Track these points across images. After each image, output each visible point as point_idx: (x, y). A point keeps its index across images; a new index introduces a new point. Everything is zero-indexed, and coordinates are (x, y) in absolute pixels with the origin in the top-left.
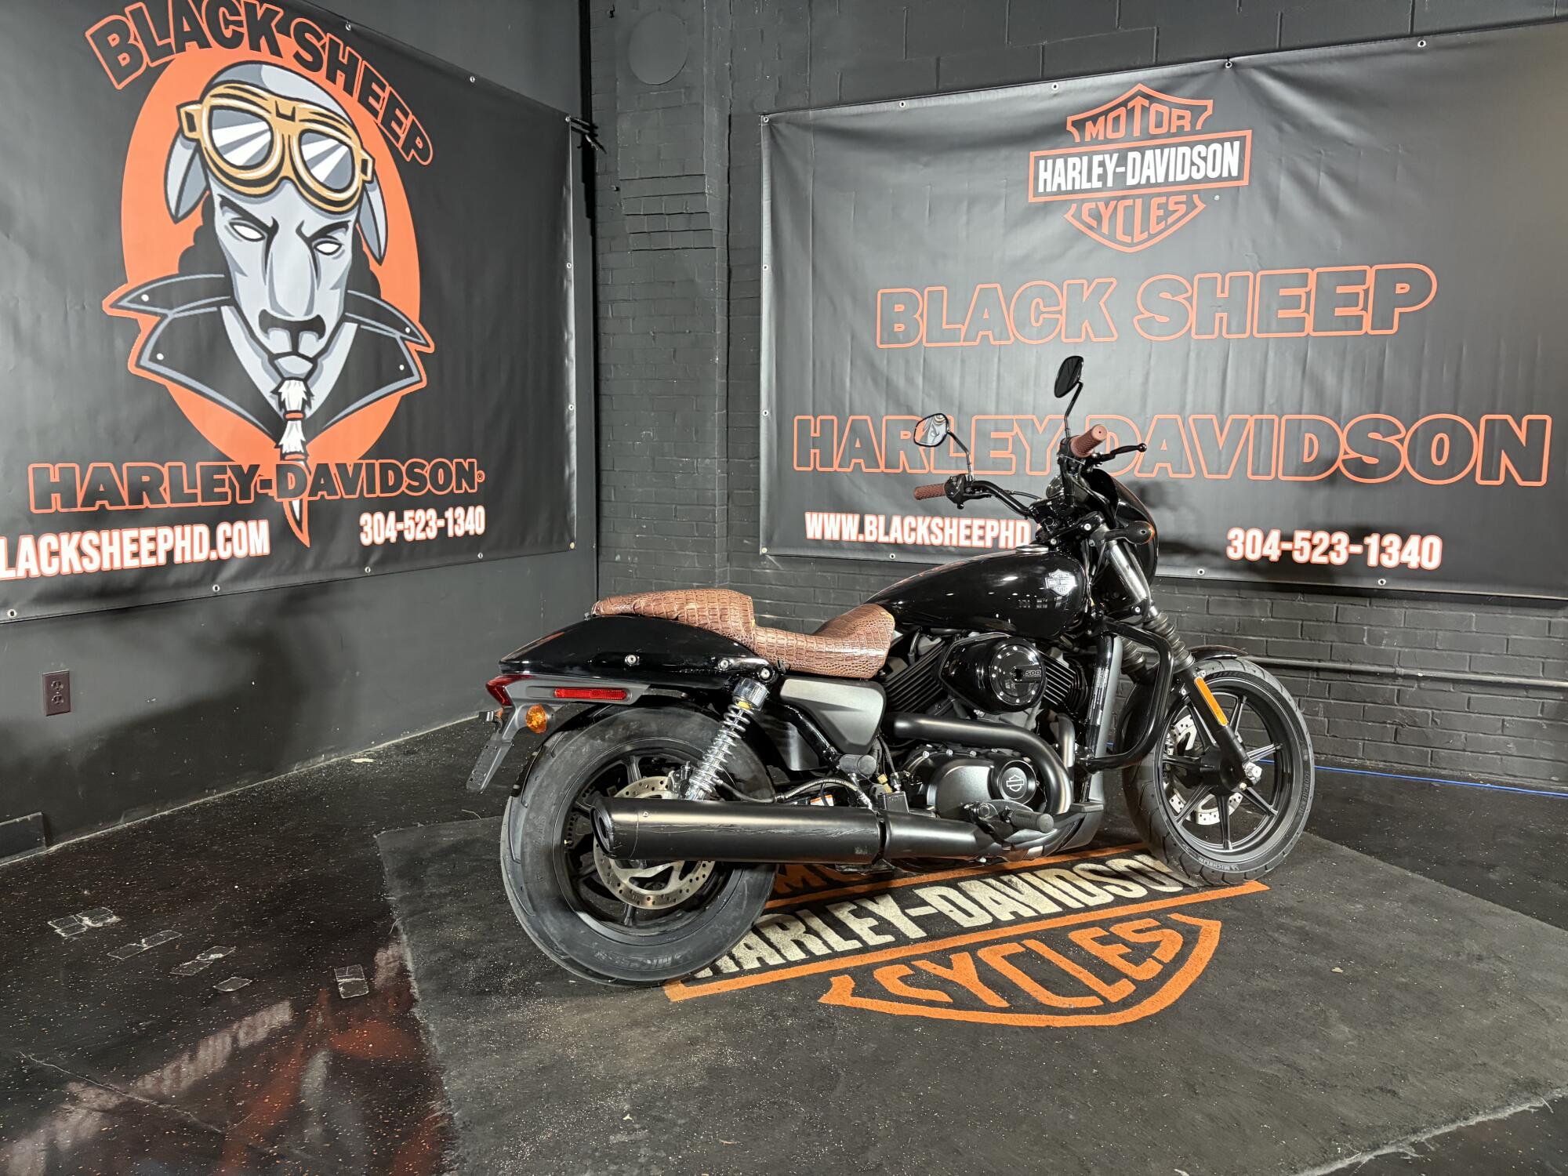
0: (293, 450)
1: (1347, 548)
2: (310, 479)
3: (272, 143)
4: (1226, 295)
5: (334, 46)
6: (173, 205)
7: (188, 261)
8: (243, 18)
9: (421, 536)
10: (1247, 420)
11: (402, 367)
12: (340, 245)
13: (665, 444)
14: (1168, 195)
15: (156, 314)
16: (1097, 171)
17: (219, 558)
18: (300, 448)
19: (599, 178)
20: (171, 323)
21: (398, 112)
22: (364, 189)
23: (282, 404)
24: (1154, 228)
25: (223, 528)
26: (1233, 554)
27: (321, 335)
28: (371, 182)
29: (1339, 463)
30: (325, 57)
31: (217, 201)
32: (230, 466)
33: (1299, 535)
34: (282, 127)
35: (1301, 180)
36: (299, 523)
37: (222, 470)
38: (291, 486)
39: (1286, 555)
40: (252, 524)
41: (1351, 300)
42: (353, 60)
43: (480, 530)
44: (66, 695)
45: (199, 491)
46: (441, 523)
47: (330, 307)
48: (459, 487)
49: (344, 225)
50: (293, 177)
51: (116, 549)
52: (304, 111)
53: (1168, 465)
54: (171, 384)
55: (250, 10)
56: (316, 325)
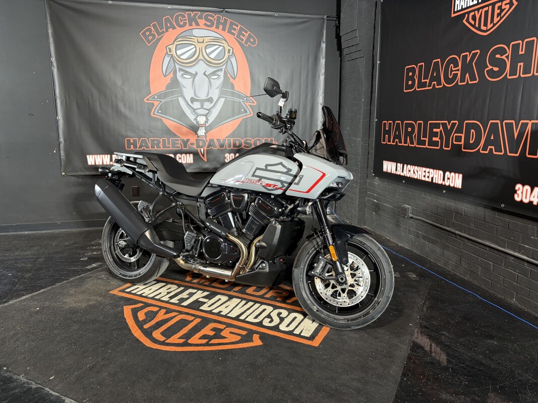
0: (201, 135)
2: (207, 143)
3: (196, 50)
4: (523, 52)
5: (219, 18)
6: (164, 73)
8: (187, 18)
10: (528, 123)
11: (243, 110)
12: (219, 76)
13: (351, 133)
14: (502, 1)
15: (159, 101)
18: (204, 134)
20: (162, 103)
21: (243, 32)
22: (229, 58)
23: (198, 123)
24: (496, 20)
25: (178, 155)
26: (517, 198)
27: (212, 103)
28: (232, 55)
30: (215, 23)
31: (178, 69)
32: (180, 139)
34: (199, 46)
37: (178, 140)
38: (201, 145)
40: (188, 155)
42: (226, 21)
44: (137, 192)
45: (171, 145)
47: (215, 94)
49: (221, 70)
50: (203, 59)
52: (206, 39)
53: (493, 147)
54: (163, 119)
55: (189, 15)
56: (210, 100)
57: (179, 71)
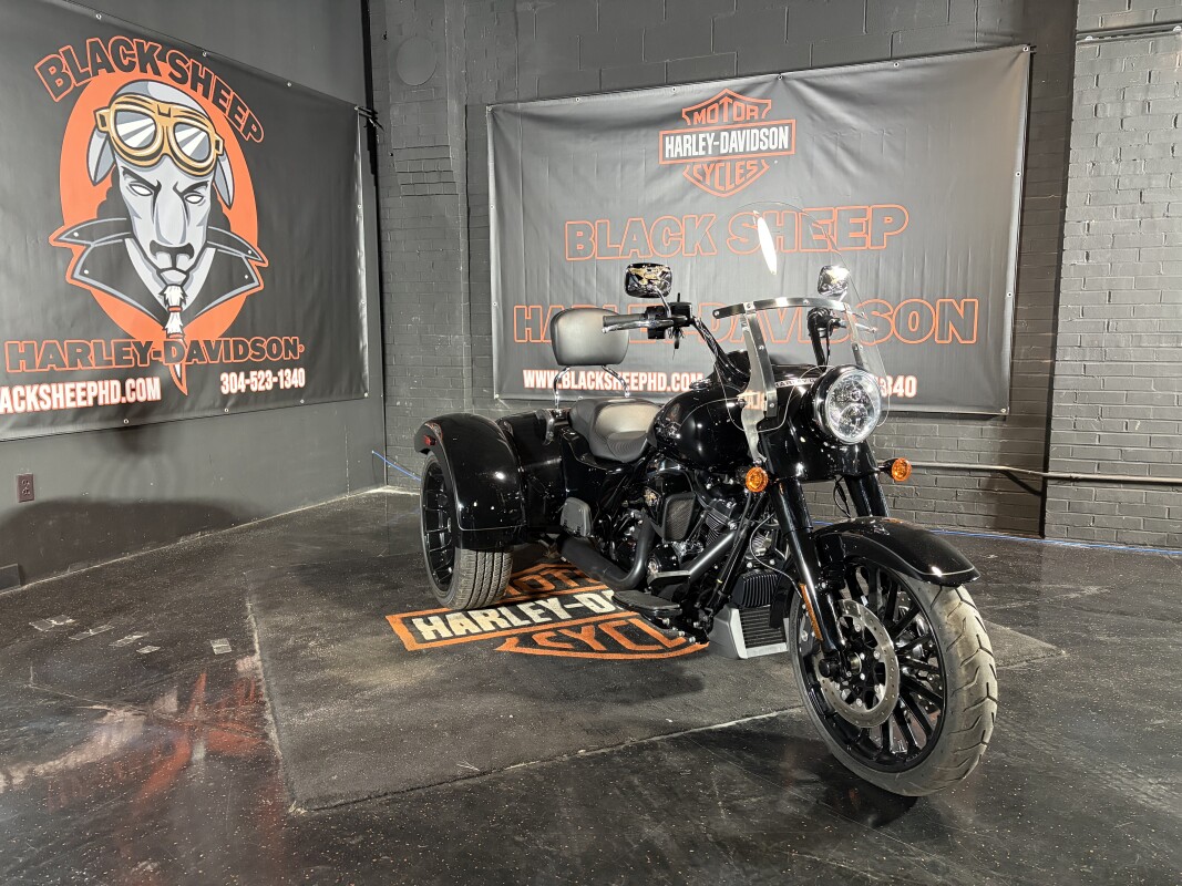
0: (174, 332)
2: (187, 351)
3: (156, 132)
4: (782, 225)
5: (195, 67)
6: (92, 175)
7: (103, 210)
8: (135, 52)
9: (262, 388)
11: (246, 277)
12: (202, 197)
13: (429, 326)
14: (746, 160)
15: (83, 245)
16: (702, 144)
17: (127, 402)
18: (179, 330)
19: (379, 148)
20: (92, 251)
21: (239, 108)
22: (218, 159)
23: (166, 302)
24: (738, 181)
25: (130, 382)
27: (191, 256)
28: (222, 155)
30: (190, 76)
31: (121, 170)
32: (134, 343)
34: (162, 121)
35: (827, 152)
36: (180, 380)
37: (128, 345)
38: (174, 356)
40: (149, 380)
41: (859, 227)
42: (208, 76)
43: (302, 385)
44: (31, 488)
45: (113, 358)
46: (275, 379)
47: (197, 238)
48: (287, 355)
49: (205, 184)
50: (170, 153)
51: (61, 395)
52: (176, 110)
54: (92, 290)
55: (140, 46)
56: (188, 250)
57: (124, 173)
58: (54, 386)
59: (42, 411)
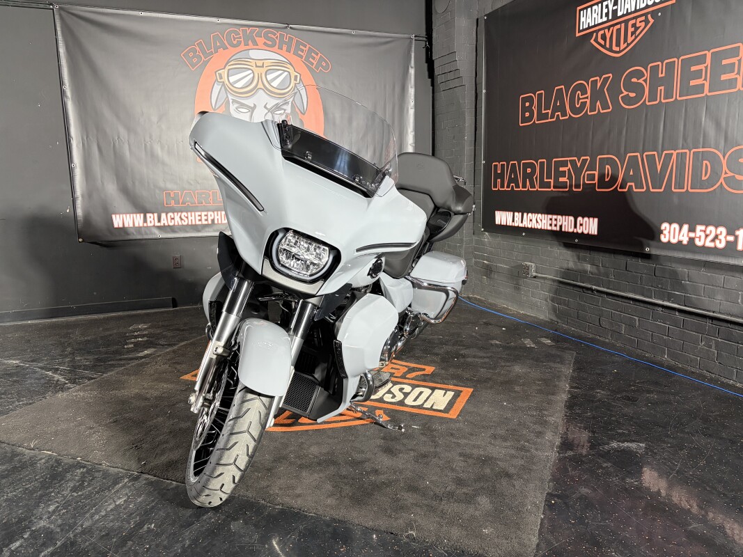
1: (725, 237)
3: (254, 77)
4: (663, 75)
5: (282, 36)
6: (213, 105)
8: (241, 35)
10: (672, 154)
12: (285, 110)
14: (636, 18)
16: (605, 11)
21: (313, 54)
22: (295, 86)
24: (630, 39)
26: (664, 239)
28: (299, 83)
29: (722, 180)
31: (231, 101)
33: (699, 228)
34: (257, 71)
39: (692, 240)
42: (291, 40)
44: (179, 262)
49: (287, 103)
50: (263, 87)
51: (193, 218)
52: (267, 63)
53: (633, 184)
55: (244, 32)
57: (233, 103)
58: (189, 214)
59: (183, 225)
